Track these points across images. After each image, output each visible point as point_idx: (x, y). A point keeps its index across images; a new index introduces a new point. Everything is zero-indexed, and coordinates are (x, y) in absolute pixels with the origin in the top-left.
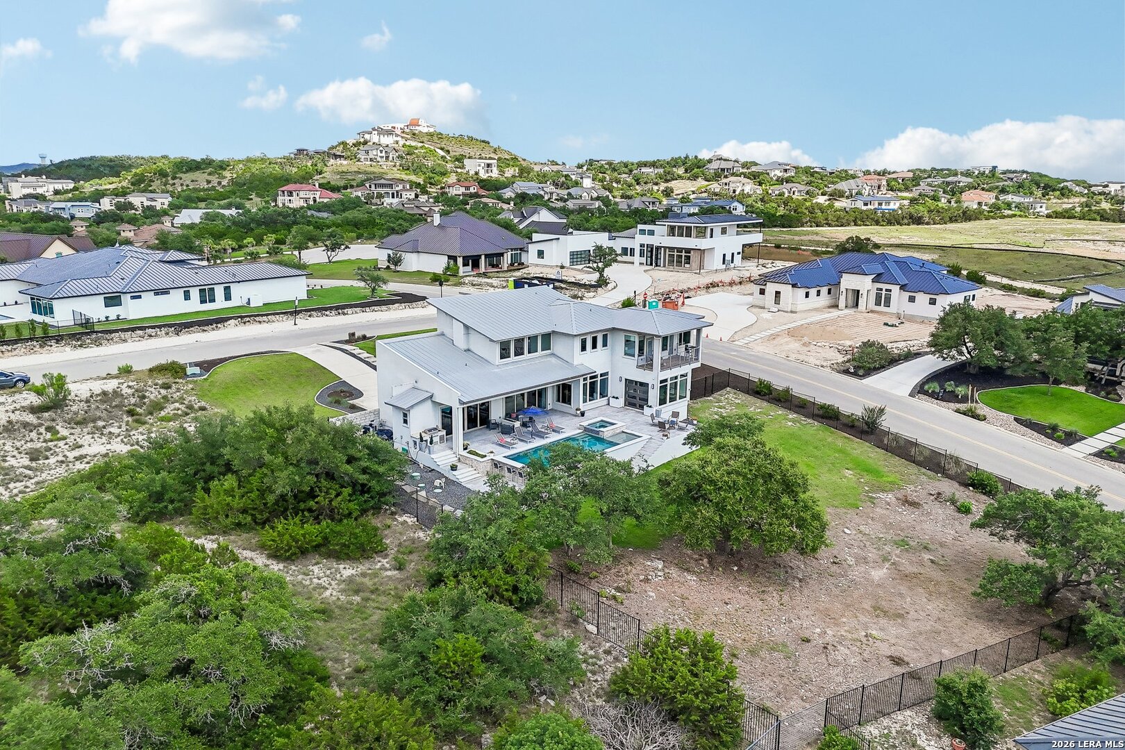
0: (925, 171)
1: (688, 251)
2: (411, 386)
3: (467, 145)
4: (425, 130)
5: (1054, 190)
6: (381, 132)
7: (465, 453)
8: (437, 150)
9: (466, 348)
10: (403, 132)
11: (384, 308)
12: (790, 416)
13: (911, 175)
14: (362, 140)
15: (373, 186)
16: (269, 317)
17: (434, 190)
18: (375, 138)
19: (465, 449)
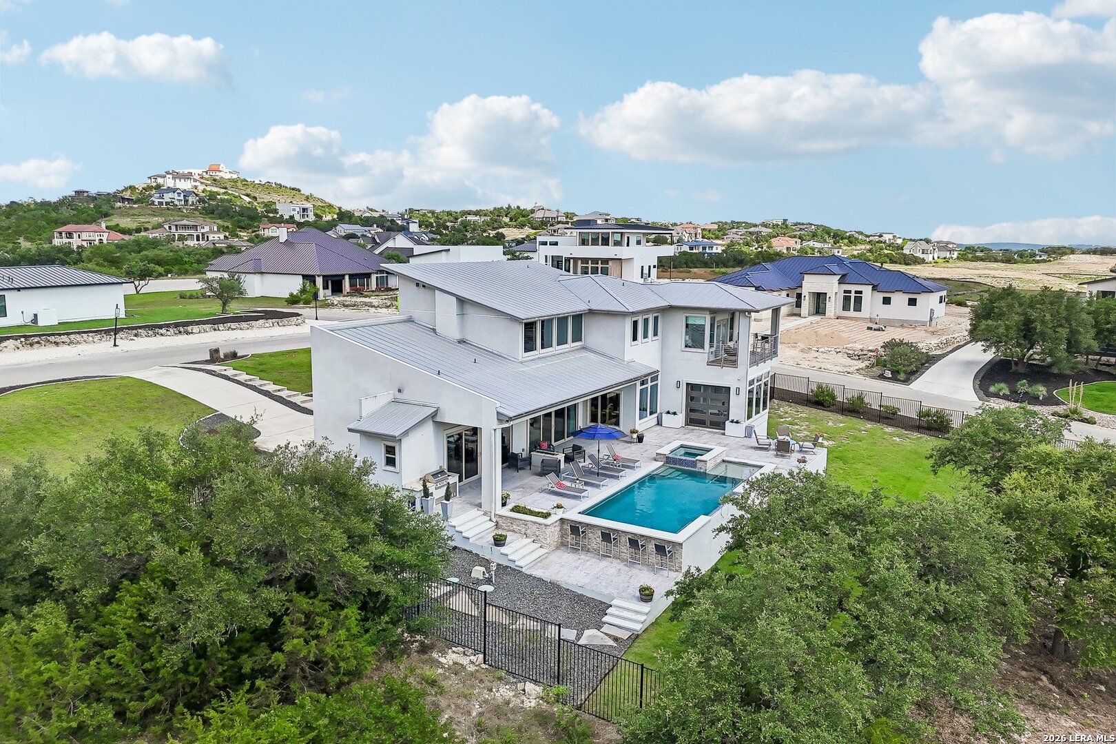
0: (726, 223)
1: (605, 261)
2: (390, 398)
3: (276, 192)
4: (227, 176)
5: (842, 239)
6: (177, 176)
7: (505, 512)
8: (242, 196)
9: (459, 337)
10: (202, 178)
11: (244, 325)
12: (886, 430)
13: (716, 227)
14: (154, 184)
15: (173, 228)
16: (72, 337)
17: (245, 234)
18: (169, 182)
19: (504, 505)
